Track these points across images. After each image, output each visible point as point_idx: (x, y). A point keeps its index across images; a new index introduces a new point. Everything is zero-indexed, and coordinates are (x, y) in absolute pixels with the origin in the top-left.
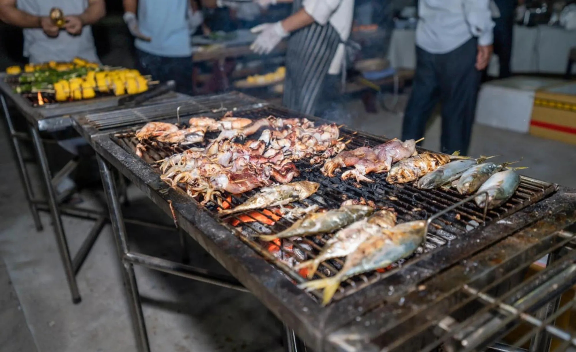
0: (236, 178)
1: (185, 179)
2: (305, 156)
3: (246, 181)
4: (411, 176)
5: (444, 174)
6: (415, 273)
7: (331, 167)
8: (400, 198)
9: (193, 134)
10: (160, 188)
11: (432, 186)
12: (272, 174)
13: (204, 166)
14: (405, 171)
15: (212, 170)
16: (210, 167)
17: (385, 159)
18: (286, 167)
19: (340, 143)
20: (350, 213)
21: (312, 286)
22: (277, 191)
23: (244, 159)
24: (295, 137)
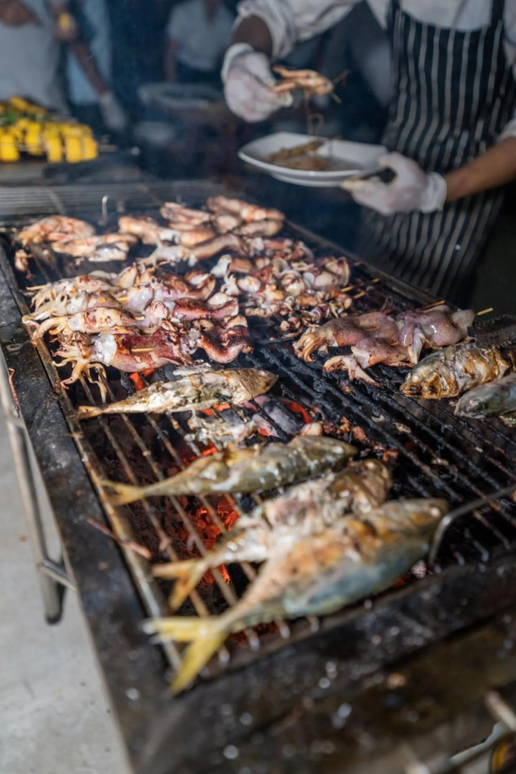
0: (135, 344)
1: (59, 330)
2: (278, 313)
3: (151, 351)
4: (448, 391)
5: (509, 395)
6: (394, 631)
7: (309, 345)
8: (416, 430)
9: (111, 246)
10: (12, 340)
11: (481, 414)
12: (200, 346)
13: (95, 311)
14: (440, 378)
15: (106, 320)
16: (103, 314)
17: (411, 343)
18: (231, 332)
19: (344, 296)
20: (305, 457)
21: (170, 631)
22: (193, 385)
23: (165, 307)
24: (268, 276)
